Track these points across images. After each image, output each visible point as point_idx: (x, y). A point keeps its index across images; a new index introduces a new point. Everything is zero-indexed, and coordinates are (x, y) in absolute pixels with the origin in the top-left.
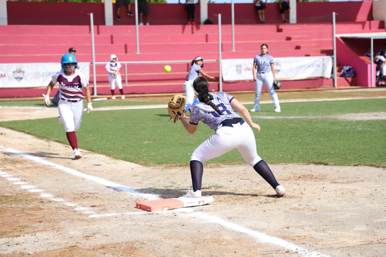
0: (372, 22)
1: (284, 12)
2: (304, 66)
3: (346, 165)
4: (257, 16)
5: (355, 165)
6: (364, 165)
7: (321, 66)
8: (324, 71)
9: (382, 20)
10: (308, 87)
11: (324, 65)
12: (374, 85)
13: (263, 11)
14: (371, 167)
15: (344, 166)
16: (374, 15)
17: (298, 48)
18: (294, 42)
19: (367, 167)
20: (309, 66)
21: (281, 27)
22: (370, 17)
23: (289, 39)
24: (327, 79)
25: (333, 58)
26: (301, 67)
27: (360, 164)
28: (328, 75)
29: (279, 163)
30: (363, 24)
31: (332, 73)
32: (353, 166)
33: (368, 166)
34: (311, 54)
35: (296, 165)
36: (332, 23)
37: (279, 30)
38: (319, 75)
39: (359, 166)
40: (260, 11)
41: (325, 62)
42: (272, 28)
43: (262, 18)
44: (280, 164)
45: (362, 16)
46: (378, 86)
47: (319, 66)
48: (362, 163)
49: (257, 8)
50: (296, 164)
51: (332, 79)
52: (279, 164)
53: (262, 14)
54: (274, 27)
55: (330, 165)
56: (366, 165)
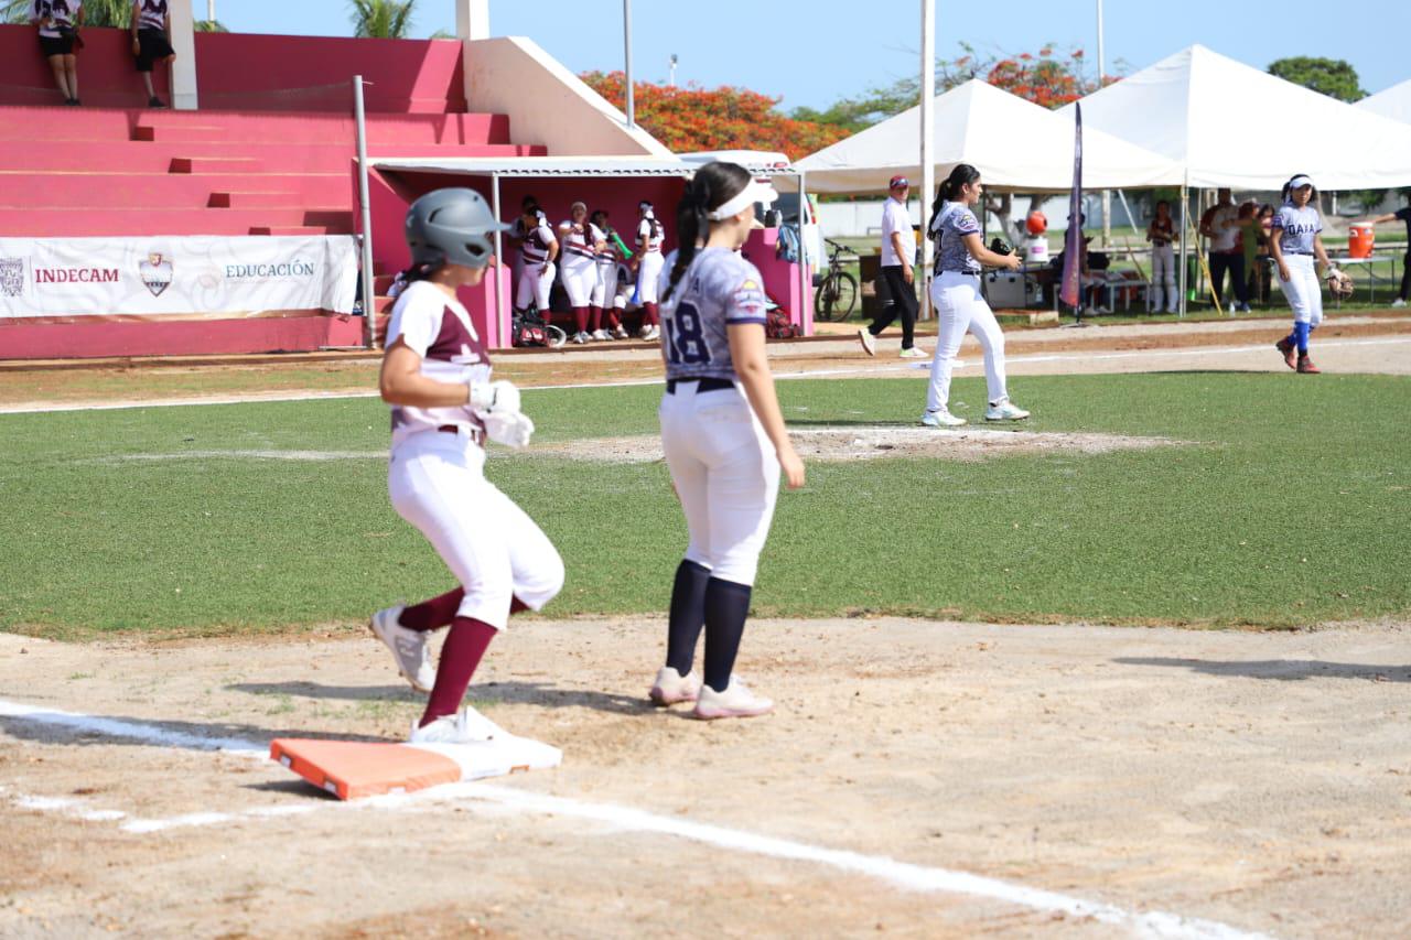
0: (465, 115)
1: (150, 69)
2: (257, 269)
3: (822, 616)
4: (48, 78)
5: (855, 615)
6: (883, 614)
7: (320, 271)
8: (328, 288)
9: (501, 112)
10: (276, 348)
11: (329, 267)
12: (506, 344)
13: (72, 57)
14: (906, 619)
15: (816, 617)
16: (468, 94)
17: (219, 201)
18: (204, 178)
19: (896, 618)
20: (274, 271)
21: (146, 120)
22: (457, 101)
23: (180, 166)
24: (343, 318)
25: (361, 244)
26: (247, 272)
27: (868, 611)
28: (344, 302)
29: (578, 614)
30: (437, 121)
31: (359, 297)
32: (848, 617)
33: (898, 615)
34: (272, 228)
35: (642, 619)
36: (353, 115)
37: (141, 134)
38: (311, 302)
39: (869, 616)
40: (58, 59)
41: (334, 257)
42: (114, 124)
43: (69, 84)
44: (580, 616)
45: (428, 93)
46: (519, 345)
47: (308, 270)
48: (875, 608)
49: (47, 47)
50: (640, 615)
51: (358, 319)
52: (578, 620)
53: (67, 72)
54: (117, 122)
55: (765, 618)
56: (891, 613)
